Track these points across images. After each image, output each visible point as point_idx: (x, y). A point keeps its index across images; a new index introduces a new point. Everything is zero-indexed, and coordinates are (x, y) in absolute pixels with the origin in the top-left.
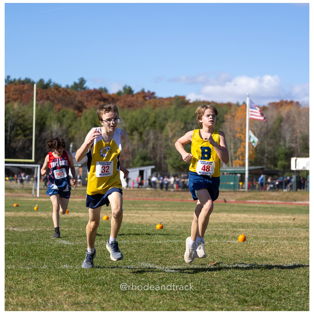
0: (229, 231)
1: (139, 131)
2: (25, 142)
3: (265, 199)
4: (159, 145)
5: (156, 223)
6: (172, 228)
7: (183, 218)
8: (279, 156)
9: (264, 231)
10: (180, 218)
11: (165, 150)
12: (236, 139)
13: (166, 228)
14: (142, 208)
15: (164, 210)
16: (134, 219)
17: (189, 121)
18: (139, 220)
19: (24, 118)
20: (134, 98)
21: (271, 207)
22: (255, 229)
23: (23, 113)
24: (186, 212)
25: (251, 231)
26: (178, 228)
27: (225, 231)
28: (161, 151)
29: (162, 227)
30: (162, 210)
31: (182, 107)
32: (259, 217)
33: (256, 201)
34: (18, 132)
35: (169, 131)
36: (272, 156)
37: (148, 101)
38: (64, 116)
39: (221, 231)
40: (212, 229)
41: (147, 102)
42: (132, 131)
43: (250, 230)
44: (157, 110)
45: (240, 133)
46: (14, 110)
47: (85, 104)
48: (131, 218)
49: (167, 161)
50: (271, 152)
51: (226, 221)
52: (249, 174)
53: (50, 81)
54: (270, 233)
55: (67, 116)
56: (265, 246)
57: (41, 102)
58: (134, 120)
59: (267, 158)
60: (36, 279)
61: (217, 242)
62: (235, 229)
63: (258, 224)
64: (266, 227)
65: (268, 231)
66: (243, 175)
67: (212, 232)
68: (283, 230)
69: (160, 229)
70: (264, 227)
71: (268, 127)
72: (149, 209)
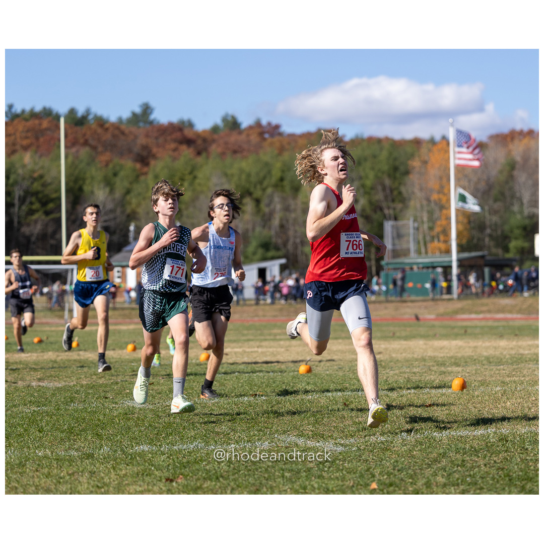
0: (433, 372)
1: (255, 196)
2: (46, 225)
3: (489, 311)
4: (291, 221)
6: (328, 370)
7: (345, 352)
8: (512, 231)
9: (497, 370)
10: (342, 352)
12: (433, 204)
13: (317, 370)
14: (268, 337)
16: (257, 357)
18: (264, 359)
19: (42, 181)
20: (243, 137)
21: (504, 327)
22: (479, 368)
23: (40, 172)
25: (472, 371)
26: (339, 370)
27: (425, 372)
28: (296, 231)
29: (309, 371)
32: (484, 345)
33: (473, 316)
34: (34, 207)
36: (499, 232)
37: (270, 140)
38: (115, 175)
39: (418, 372)
40: (401, 371)
41: (266, 144)
43: (470, 368)
44: (286, 156)
45: (439, 192)
46: (24, 166)
47: (155, 150)
50: (496, 224)
51: (425, 354)
52: (459, 266)
53: (88, 112)
54: (508, 373)
55: (122, 174)
56: (501, 398)
57: (74, 150)
58: (244, 177)
59: (490, 236)
60: (92, 473)
61: (414, 393)
62: (443, 369)
63: (483, 358)
64: (499, 362)
65: (504, 370)
66: (448, 270)
67: (402, 375)
68: (530, 366)
69: (306, 374)
70: (496, 363)
71: (489, 179)
72: (282, 337)
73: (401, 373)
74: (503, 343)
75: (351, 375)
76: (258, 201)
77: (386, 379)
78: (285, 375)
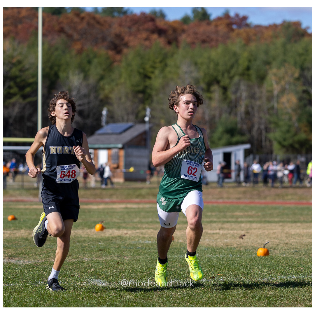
1: (222, 84)
2: (23, 108)
4: (256, 108)
5: (256, 246)
6: (284, 253)
10: (299, 235)
11: (268, 116)
13: (274, 253)
14: (230, 219)
15: (269, 222)
16: (218, 239)
18: (225, 241)
19: (20, 67)
20: (212, 28)
23: (20, 58)
26: (295, 253)
28: (261, 118)
29: (267, 253)
30: (265, 222)
31: (296, 42)
34: (12, 91)
35: (274, 83)
37: (236, 31)
38: (89, 62)
41: (233, 35)
42: (209, 85)
44: (253, 46)
47: (126, 39)
48: (212, 238)
49: (271, 135)
55: (95, 61)
57: (49, 38)
58: (212, 65)
69: (263, 256)
72: (243, 220)
75: (306, 258)
76: (225, 89)
78: (243, 257)
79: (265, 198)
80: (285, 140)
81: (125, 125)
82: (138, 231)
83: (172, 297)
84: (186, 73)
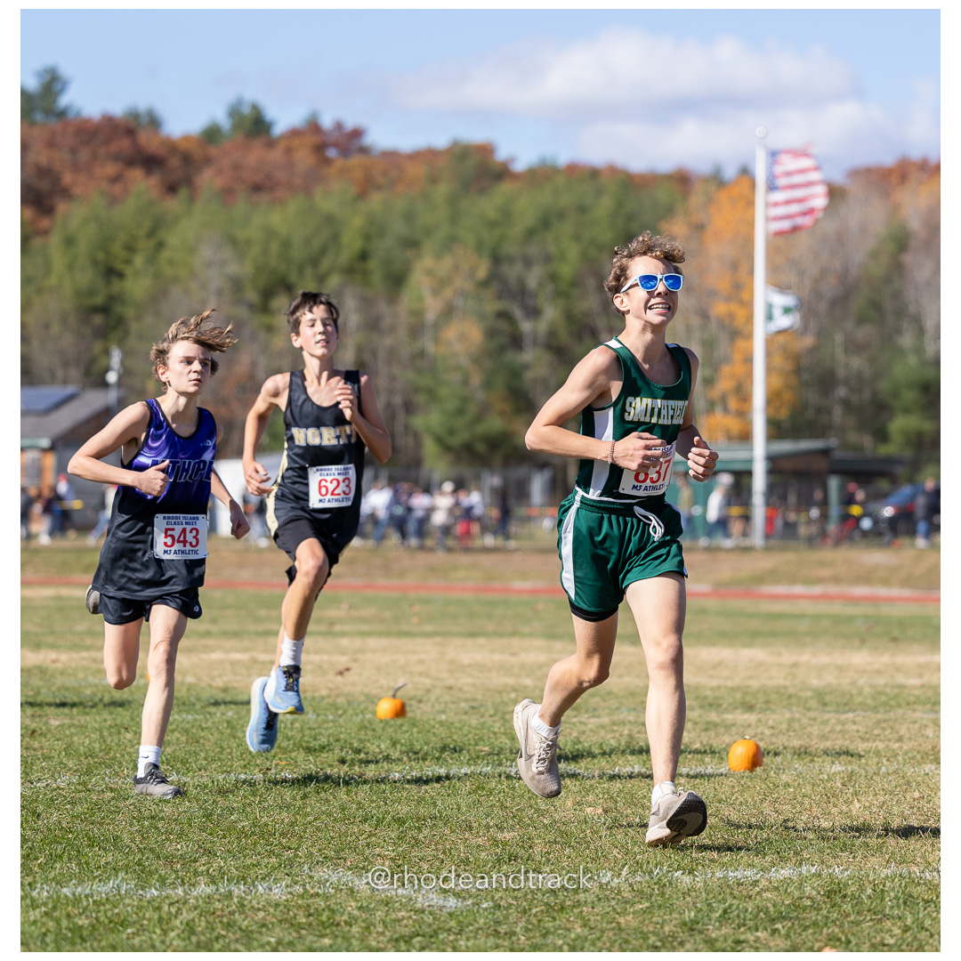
3: (837, 580)
4: (382, 355)
5: (374, 692)
6: (444, 712)
7: (490, 670)
8: (895, 394)
9: (839, 722)
10: (482, 668)
11: (410, 375)
12: (713, 326)
13: (419, 712)
15: (408, 634)
17: (510, 248)
20: (276, 155)
21: (866, 618)
22: (797, 716)
24: (504, 641)
25: (781, 723)
26: (470, 712)
28: (393, 378)
29: (401, 712)
30: (400, 634)
31: (482, 191)
32: (814, 661)
33: (799, 589)
35: (427, 293)
36: (866, 395)
37: (336, 166)
40: (615, 718)
41: (331, 171)
42: (267, 294)
43: (778, 717)
44: (376, 200)
45: (729, 299)
47: (67, 178)
49: (418, 421)
50: (859, 377)
52: (770, 473)
54: (864, 730)
56: (842, 791)
58: (274, 247)
59: (846, 403)
62: (713, 716)
63: (809, 694)
64: (846, 704)
65: (855, 723)
66: (745, 480)
67: (615, 728)
68: (918, 715)
69: (393, 719)
70: (838, 705)
71: (846, 271)
72: (346, 628)
73: (614, 723)
74: (860, 658)
75: (497, 725)
77: (578, 738)
78: (341, 720)
79: (402, 574)
80: (452, 432)
81: (58, 392)
82: (84, 654)
83: (163, 819)
84: (209, 265)
